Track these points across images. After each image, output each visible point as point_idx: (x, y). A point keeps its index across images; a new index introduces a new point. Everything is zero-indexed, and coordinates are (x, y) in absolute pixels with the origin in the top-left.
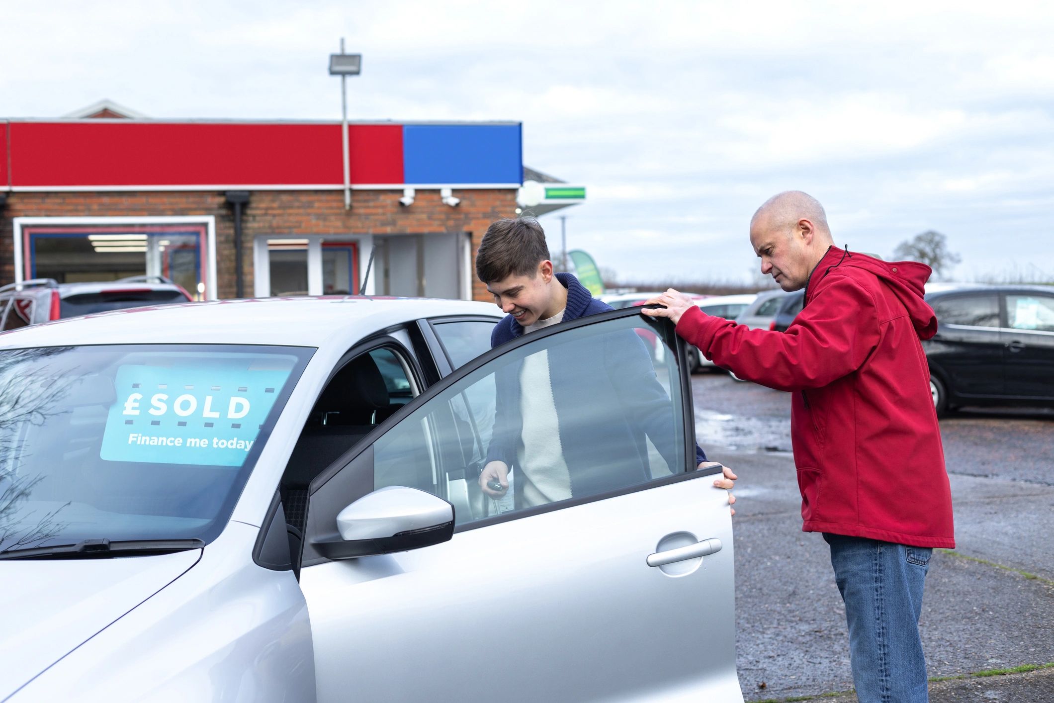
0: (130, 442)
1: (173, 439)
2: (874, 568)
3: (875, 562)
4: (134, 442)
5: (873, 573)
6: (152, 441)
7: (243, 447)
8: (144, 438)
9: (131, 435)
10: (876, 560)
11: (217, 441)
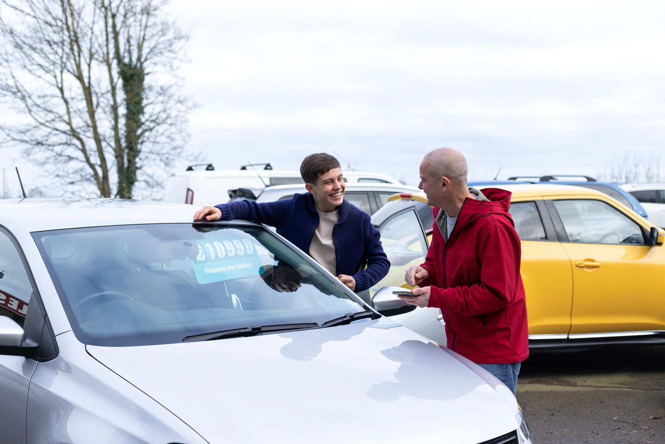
0: (207, 273)
1: (222, 268)
2: (502, 374)
3: (503, 371)
4: (208, 272)
5: (501, 377)
6: (214, 271)
7: (248, 267)
8: (211, 270)
9: (205, 269)
10: (503, 370)
11: (238, 265)
